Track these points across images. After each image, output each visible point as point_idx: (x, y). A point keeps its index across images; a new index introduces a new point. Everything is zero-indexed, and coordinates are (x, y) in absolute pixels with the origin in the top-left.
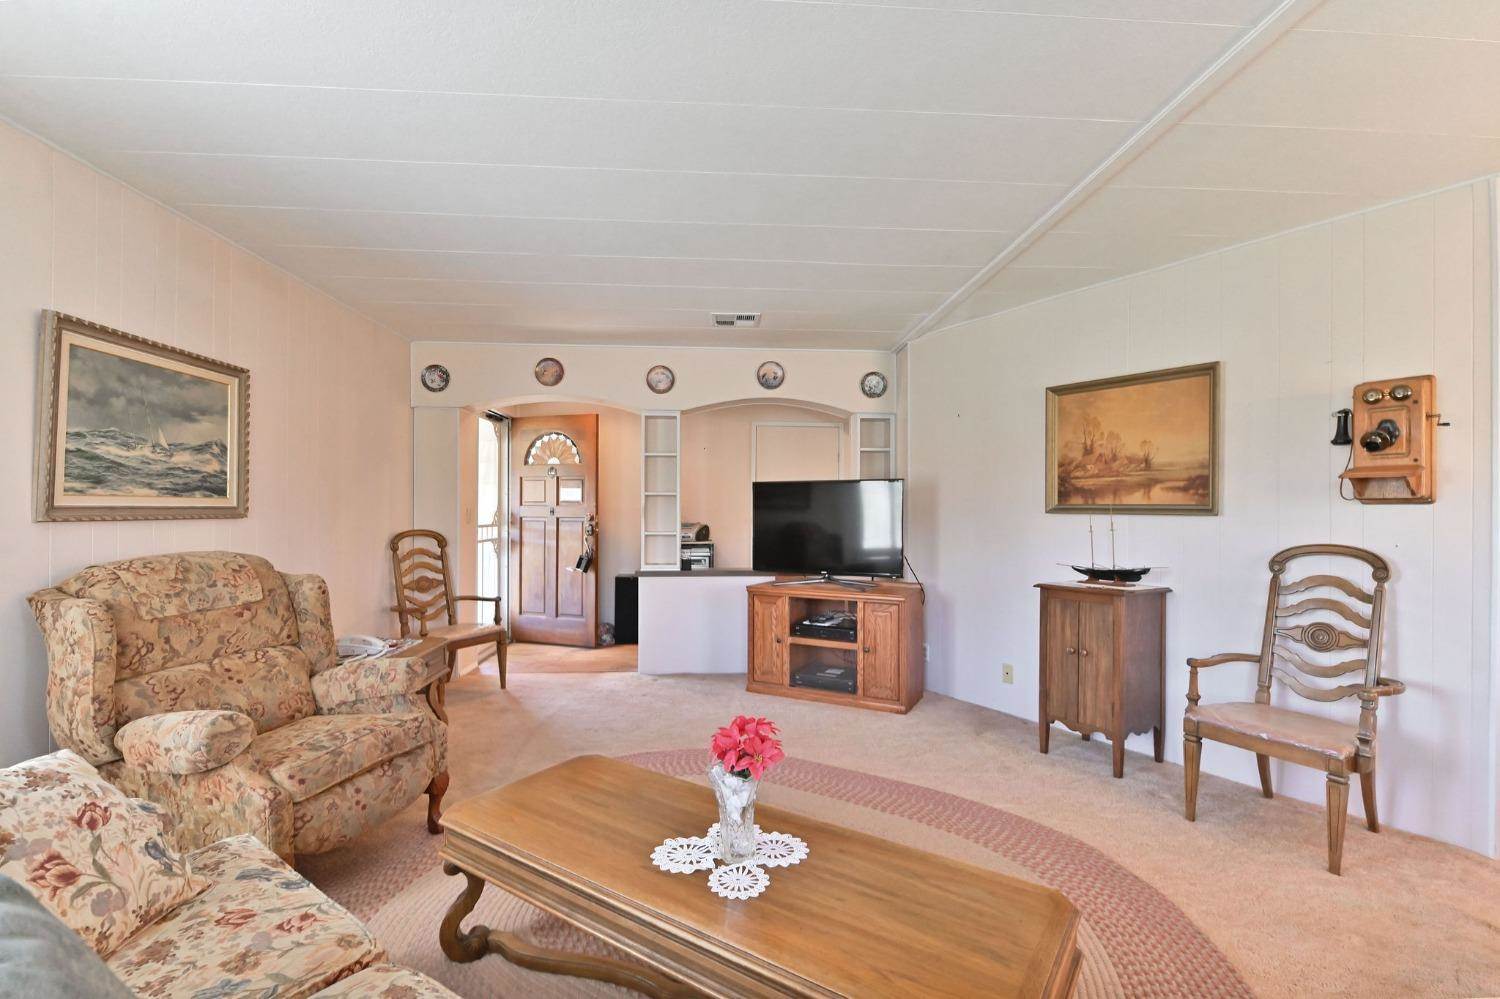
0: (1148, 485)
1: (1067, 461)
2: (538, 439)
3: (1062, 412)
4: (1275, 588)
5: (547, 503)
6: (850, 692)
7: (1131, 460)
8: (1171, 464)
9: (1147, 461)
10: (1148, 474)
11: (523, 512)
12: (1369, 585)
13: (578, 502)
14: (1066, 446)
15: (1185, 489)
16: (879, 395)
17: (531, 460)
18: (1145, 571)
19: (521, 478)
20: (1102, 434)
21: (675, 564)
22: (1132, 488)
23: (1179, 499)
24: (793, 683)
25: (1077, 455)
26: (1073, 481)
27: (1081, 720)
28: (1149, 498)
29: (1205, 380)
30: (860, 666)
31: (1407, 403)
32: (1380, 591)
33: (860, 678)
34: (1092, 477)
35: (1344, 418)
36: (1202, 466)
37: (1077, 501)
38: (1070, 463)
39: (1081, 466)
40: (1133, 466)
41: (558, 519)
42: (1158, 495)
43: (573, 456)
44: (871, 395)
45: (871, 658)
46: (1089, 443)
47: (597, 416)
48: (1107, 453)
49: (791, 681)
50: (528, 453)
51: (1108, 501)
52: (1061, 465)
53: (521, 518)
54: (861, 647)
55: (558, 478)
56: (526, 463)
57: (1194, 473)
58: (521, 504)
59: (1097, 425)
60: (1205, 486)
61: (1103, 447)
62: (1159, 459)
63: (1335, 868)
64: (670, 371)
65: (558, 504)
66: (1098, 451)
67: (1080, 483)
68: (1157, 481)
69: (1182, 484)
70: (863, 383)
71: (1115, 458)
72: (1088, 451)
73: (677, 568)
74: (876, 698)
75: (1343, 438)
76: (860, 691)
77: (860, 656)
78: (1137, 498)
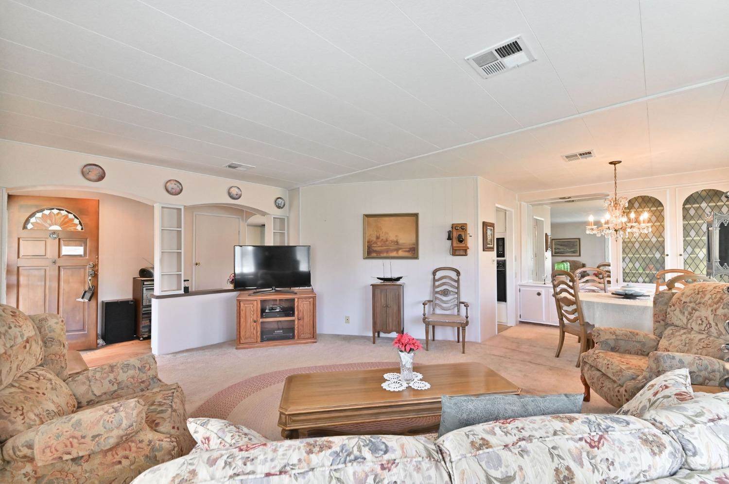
0: (397, 250)
1: (371, 240)
2: (38, 212)
3: (369, 224)
4: (434, 280)
5: (47, 256)
6: (291, 339)
7: (392, 241)
8: (404, 243)
9: (397, 242)
10: (397, 246)
11: (21, 263)
12: (456, 278)
13: (80, 256)
14: (370, 235)
15: (409, 251)
16: (282, 208)
17: (30, 226)
18: (401, 278)
19: (19, 239)
20: (383, 233)
21: (181, 290)
22: (393, 251)
23: (406, 254)
24: (262, 340)
25: (374, 239)
26: (373, 248)
27: (388, 329)
28: (398, 254)
29: (414, 218)
30: (296, 326)
31: (464, 230)
32: (458, 279)
33: (296, 332)
34: (379, 247)
35: (450, 233)
36: (414, 244)
37: (374, 255)
38: (372, 242)
39: (376, 243)
40: (393, 244)
41: (59, 267)
42: (401, 253)
43: (76, 225)
44: (279, 207)
45: (301, 322)
46: (378, 235)
47: (99, 200)
48: (384, 238)
49: (261, 339)
50: (27, 221)
51: (385, 255)
52: (368, 242)
53: (18, 268)
54: (297, 318)
55: (59, 239)
56: (25, 227)
57: (411, 246)
58: (18, 257)
59: (381, 229)
60: (414, 250)
61: (383, 237)
62: (401, 242)
63: (464, 353)
64: (181, 184)
65: (59, 256)
66: (381, 238)
67: (375, 249)
68: (401, 249)
69: (408, 250)
70: (276, 201)
71: (387, 241)
72: (378, 238)
73: (182, 292)
74: (304, 339)
75: (449, 238)
76: (296, 337)
77: (296, 322)
78: (394, 254)
